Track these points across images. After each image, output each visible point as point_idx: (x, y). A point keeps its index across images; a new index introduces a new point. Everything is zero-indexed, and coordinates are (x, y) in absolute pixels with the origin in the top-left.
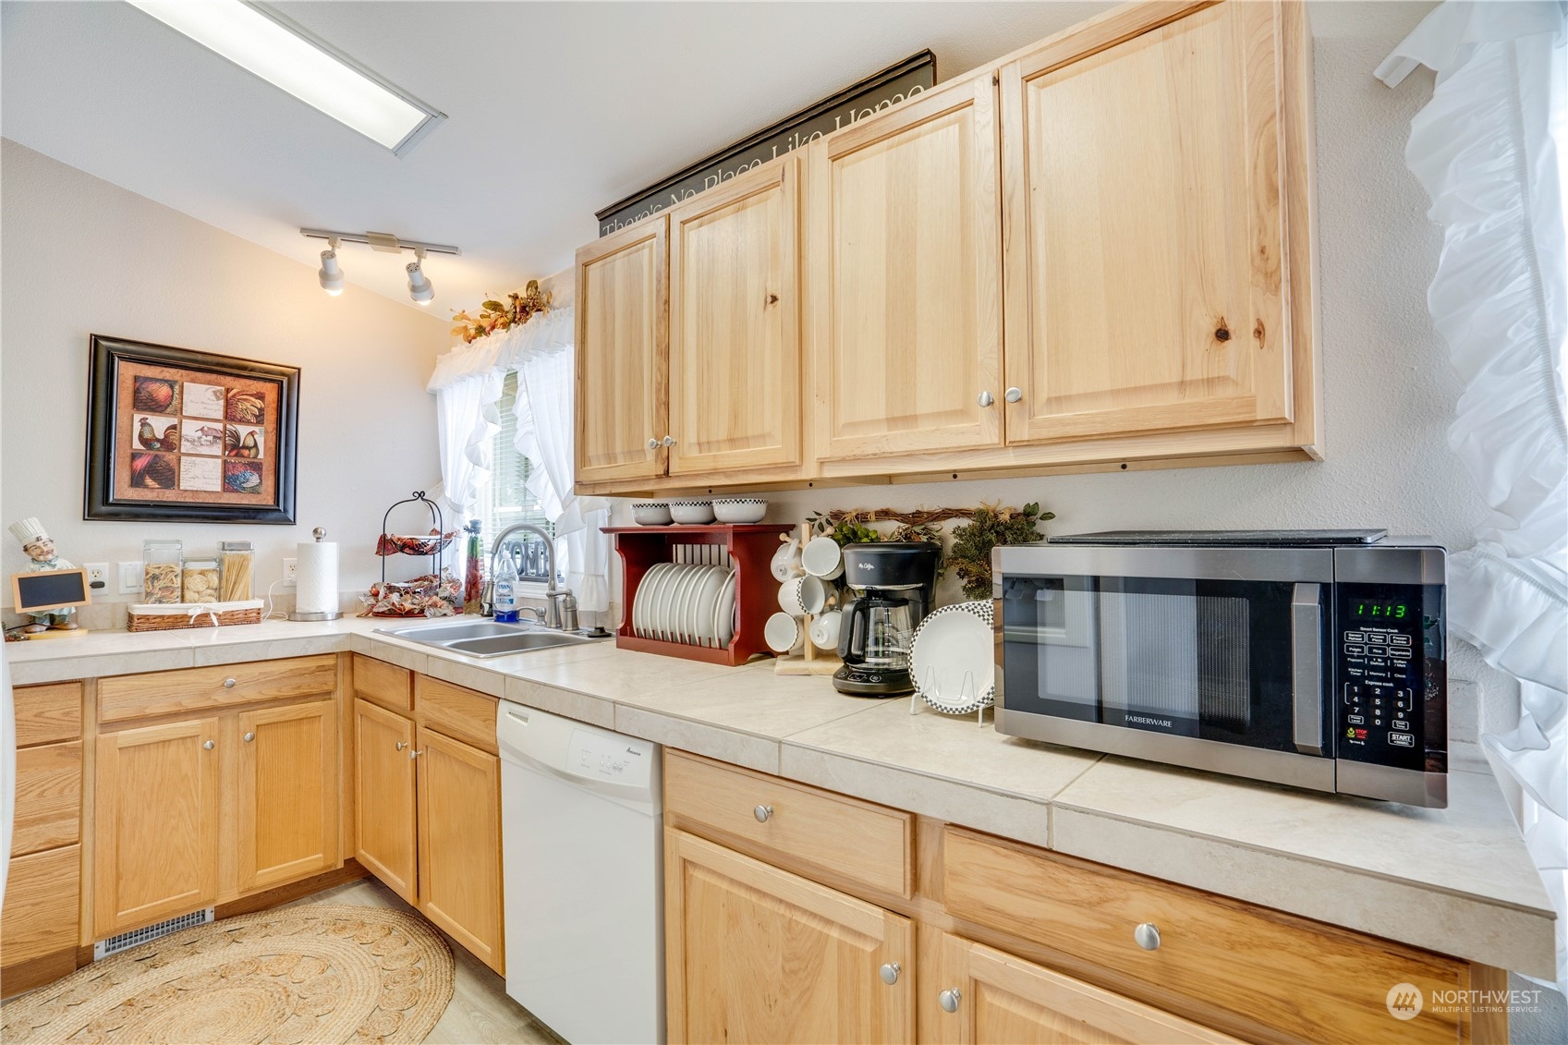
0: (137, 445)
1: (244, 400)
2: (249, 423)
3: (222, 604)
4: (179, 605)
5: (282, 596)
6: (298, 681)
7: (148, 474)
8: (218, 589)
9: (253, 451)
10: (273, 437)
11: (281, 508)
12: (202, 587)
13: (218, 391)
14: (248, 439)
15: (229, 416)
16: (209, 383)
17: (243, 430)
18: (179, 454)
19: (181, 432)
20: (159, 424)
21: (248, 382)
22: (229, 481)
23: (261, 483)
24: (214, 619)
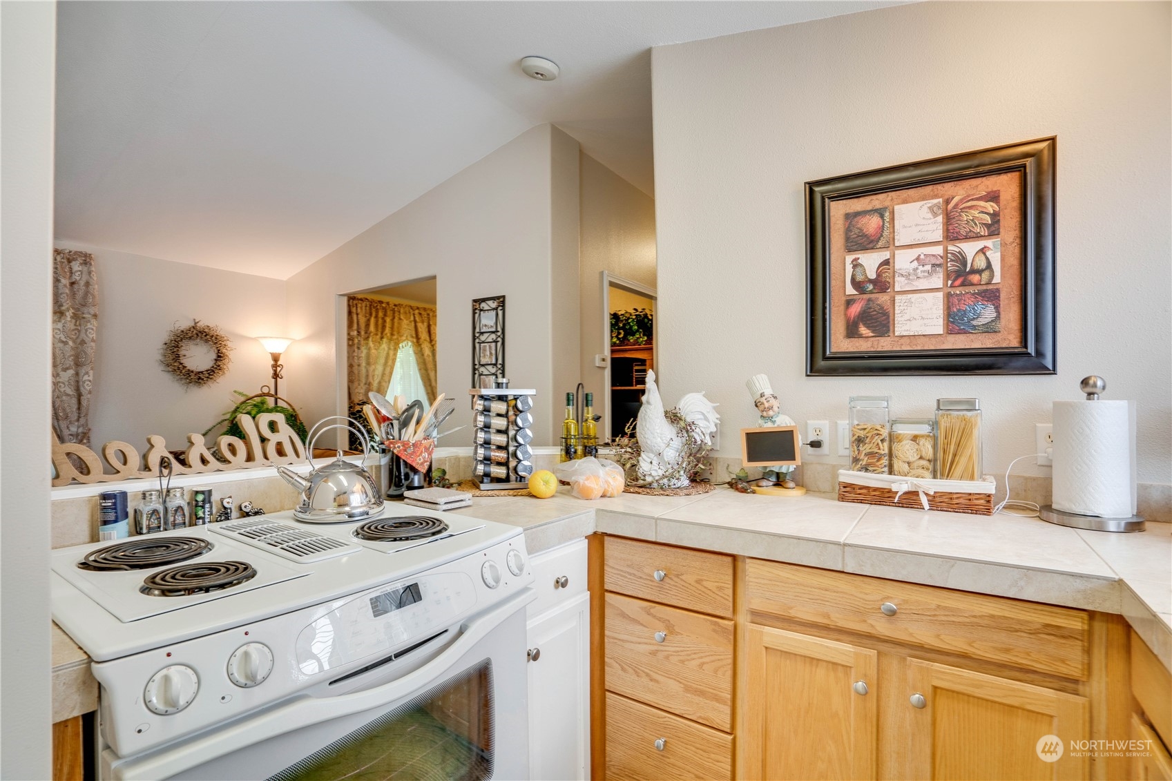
0: (850, 290)
1: (970, 207)
2: (978, 237)
3: (938, 481)
4: (886, 476)
5: (1034, 479)
6: (1003, 638)
7: (862, 321)
8: (933, 461)
9: (985, 275)
10: (1015, 250)
11: (1031, 349)
12: (913, 457)
13: (935, 205)
14: (977, 259)
15: (951, 235)
16: (924, 198)
17: (969, 249)
18: (892, 294)
19: (894, 267)
20: (870, 262)
21: (974, 182)
22: (955, 320)
23: (998, 317)
24: (924, 500)
